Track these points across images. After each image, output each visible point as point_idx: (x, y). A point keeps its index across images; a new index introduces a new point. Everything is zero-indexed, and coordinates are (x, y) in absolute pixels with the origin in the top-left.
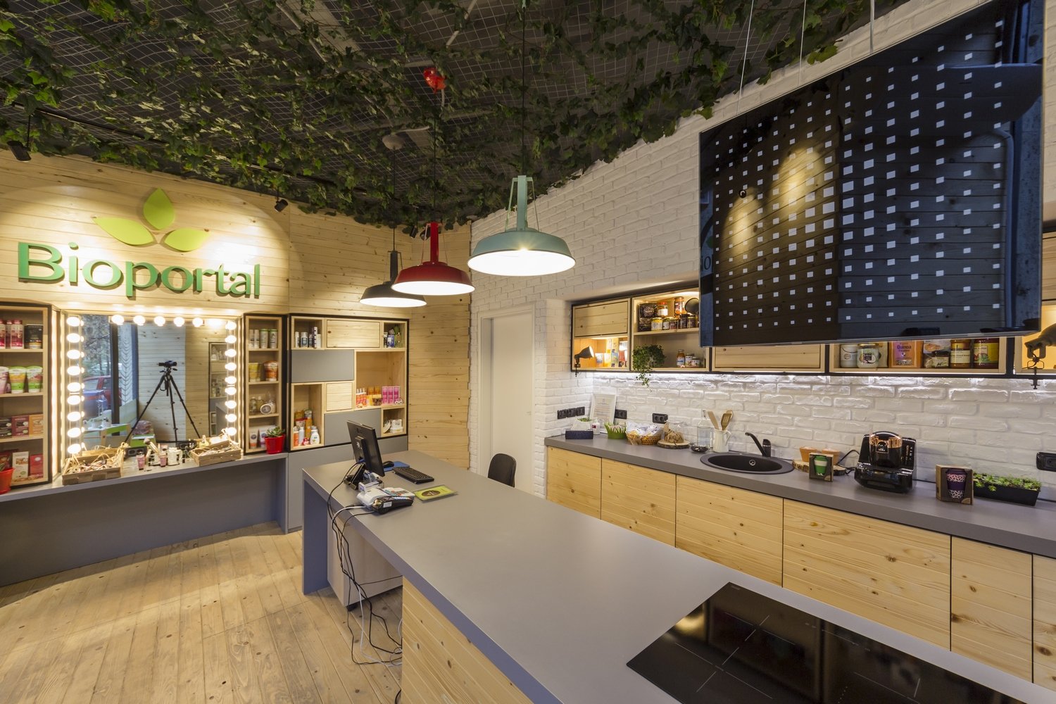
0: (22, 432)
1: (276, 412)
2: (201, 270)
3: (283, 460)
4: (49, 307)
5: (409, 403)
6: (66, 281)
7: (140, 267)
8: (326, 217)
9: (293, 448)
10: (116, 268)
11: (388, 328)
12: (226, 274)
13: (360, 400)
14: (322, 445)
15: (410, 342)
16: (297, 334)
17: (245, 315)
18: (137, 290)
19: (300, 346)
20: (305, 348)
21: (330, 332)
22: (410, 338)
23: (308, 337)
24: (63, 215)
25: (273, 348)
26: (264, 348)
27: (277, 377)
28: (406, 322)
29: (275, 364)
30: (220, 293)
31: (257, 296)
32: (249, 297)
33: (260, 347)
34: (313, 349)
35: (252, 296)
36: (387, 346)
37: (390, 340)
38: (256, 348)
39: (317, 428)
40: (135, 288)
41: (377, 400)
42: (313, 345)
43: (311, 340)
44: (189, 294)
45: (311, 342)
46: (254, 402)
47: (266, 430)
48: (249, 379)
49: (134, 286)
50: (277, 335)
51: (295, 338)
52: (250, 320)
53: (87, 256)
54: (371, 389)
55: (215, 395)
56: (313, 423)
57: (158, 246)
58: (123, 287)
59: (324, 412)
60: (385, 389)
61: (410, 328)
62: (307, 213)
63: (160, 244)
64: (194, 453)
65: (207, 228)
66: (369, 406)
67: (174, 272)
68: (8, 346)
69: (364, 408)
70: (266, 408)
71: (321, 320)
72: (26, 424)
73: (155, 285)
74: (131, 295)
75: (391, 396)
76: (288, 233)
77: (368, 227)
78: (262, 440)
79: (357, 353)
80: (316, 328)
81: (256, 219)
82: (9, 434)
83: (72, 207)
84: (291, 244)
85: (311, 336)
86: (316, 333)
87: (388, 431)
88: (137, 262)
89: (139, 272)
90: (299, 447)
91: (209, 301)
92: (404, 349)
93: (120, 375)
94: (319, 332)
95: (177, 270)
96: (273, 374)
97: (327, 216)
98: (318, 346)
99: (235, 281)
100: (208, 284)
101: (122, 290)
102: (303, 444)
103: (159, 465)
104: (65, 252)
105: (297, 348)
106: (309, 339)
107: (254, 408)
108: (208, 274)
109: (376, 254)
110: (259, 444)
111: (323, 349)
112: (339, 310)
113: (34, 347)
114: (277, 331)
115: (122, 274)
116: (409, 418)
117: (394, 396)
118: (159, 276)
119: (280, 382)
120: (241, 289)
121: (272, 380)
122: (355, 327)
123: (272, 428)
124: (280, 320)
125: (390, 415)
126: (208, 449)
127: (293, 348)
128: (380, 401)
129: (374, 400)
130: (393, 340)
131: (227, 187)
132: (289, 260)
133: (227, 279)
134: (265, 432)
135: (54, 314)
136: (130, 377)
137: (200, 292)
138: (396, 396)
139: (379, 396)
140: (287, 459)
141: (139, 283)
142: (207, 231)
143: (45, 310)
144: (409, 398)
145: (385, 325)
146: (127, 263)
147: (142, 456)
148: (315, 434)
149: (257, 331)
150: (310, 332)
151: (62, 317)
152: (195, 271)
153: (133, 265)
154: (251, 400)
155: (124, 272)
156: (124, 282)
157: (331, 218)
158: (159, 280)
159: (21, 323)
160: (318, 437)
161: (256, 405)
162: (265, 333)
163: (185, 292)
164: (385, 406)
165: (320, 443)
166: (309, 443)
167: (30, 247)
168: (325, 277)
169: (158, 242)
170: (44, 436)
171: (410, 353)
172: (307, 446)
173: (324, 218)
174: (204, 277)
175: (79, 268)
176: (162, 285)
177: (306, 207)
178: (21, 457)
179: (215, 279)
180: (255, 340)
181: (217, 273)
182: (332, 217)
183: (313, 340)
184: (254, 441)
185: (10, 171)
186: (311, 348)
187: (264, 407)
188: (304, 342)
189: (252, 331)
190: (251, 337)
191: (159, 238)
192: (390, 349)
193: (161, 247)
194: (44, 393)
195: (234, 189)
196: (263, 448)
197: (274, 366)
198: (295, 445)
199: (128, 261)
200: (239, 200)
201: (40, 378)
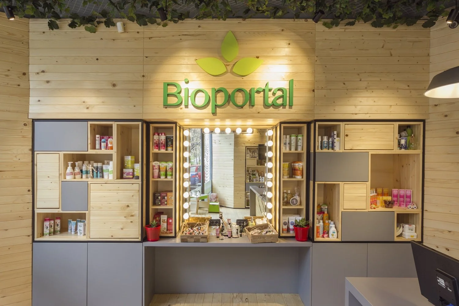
0: (164, 203)
1: (301, 204)
2: (254, 88)
3: (307, 248)
4: (175, 123)
5: (425, 209)
6: (183, 106)
7: (219, 91)
8: (345, 29)
9: (316, 239)
10: (206, 93)
11: (402, 129)
12: (270, 90)
13: (374, 202)
14: (339, 240)
15: (426, 144)
16: (320, 137)
17: (281, 123)
18: (217, 109)
19: (322, 149)
20: (325, 150)
21: (347, 135)
22: (426, 140)
23: (329, 140)
24: (183, 62)
25: (299, 150)
26: (293, 150)
27: (302, 176)
28: (422, 123)
29: (301, 164)
30: (266, 106)
31: (291, 106)
32: (285, 108)
33: (290, 150)
34: (332, 151)
35: (287, 107)
36: (401, 148)
37: (403, 142)
38: (288, 151)
39: (334, 223)
40: (216, 106)
41: (390, 202)
42: (333, 148)
43: (331, 143)
44: (247, 108)
45: (330, 145)
46: (285, 195)
47: (293, 219)
48: (283, 175)
49: (215, 105)
50: (302, 139)
51: (318, 142)
52: (284, 127)
53: (193, 87)
54: (380, 190)
55: (248, 181)
56: (330, 218)
57: (229, 75)
58: (210, 107)
59: (341, 210)
60: (395, 191)
61: (426, 128)
62: (329, 28)
63: (230, 72)
64: (247, 230)
65: (258, 55)
66: (380, 208)
67: (238, 92)
68: (159, 149)
69: (377, 210)
70: (294, 201)
71: (340, 125)
72: (166, 198)
73: (227, 104)
74: (214, 112)
75: (402, 199)
76: (313, 50)
77: (385, 29)
78: (291, 227)
79: (372, 155)
80: (335, 133)
81: (290, 42)
82: (160, 203)
83: (187, 55)
84: (316, 58)
85: (331, 140)
86: (335, 136)
87: (401, 235)
88: (217, 88)
89: (219, 95)
90: (321, 239)
91: (259, 113)
92: (420, 151)
93: (205, 165)
94: (338, 136)
95: (240, 90)
96: (299, 172)
97: (347, 27)
98: (337, 149)
99: (276, 95)
100: (258, 99)
101: (209, 109)
102: (323, 237)
103: (227, 236)
104: (183, 85)
105: (320, 150)
106: (329, 142)
107: (285, 200)
108: (258, 92)
109: (391, 55)
110: (288, 230)
111: (341, 151)
112: (356, 114)
113: (170, 150)
114: (303, 136)
115: (209, 97)
116: (424, 225)
117: (407, 200)
118: (229, 96)
119: (304, 179)
120: (280, 101)
121: (299, 178)
122: (371, 130)
123: (299, 218)
124: (305, 126)
125: (403, 219)
126: (255, 229)
127: (317, 151)
128: (392, 204)
129: (385, 202)
130: (406, 142)
131: (271, 19)
132: (314, 73)
133: (270, 94)
134: (294, 221)
135: (178, 128)
136: (209, 167)
137: (253, 106)
138: (408, 199)
139: (389, 198)
140: (311, 248)
141: (219, 102)
142: (258, 57)
143: (174, 125)
144: (425, 204)
145: (400, 127)
146: (212, 88)
147: (218, 227)
148: (333, 229)
149: (288, 136)
150: (330, 136)
151: (182, 130)
152: (251, 90)
153: (215, 90)
154: (284, 193)
155: (211, 96)
156: (211, 104)
157: (350, 28)
158: (229, 99)
159: (165, 135)
160: (336, 232)
161: (287, 197)
162: (293, 138)
163: (244, 107)
164: (397, 209)
165: (337, 238)
166: (328, 236)
167: (168, 85)
168: (344, 84)
169: (229, 72)
170: (173, 207)
171: (426, 156)
172: (326, 239)
173: (343, 30)
174: (256, 95)
175: (189, 96)
176: (231, 103)
177: (329, 22)
178: (164, 217)
179: (262, 96)
180: (287, 143)
181: (264, 90)
182: (352, 27)
183: (333, 143)
184: (285, 227)
185: (161, 39)
186: (331, 150)
187: (293, 199)
188: (325, 145)
189: (285, 136)
190: (284, 142)
191: (229, 68)
192: (403, 151)
193: (231, 75)
194: (173, 180)
195: (276, 20)
196: (292, 233)
197: (301, 165)
198: (318, 237)
199: (212, 87)
200: (278, 29)
201: (172, 169)
